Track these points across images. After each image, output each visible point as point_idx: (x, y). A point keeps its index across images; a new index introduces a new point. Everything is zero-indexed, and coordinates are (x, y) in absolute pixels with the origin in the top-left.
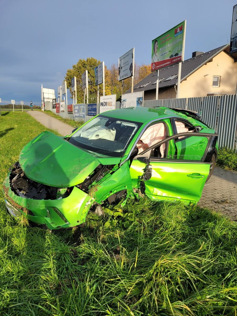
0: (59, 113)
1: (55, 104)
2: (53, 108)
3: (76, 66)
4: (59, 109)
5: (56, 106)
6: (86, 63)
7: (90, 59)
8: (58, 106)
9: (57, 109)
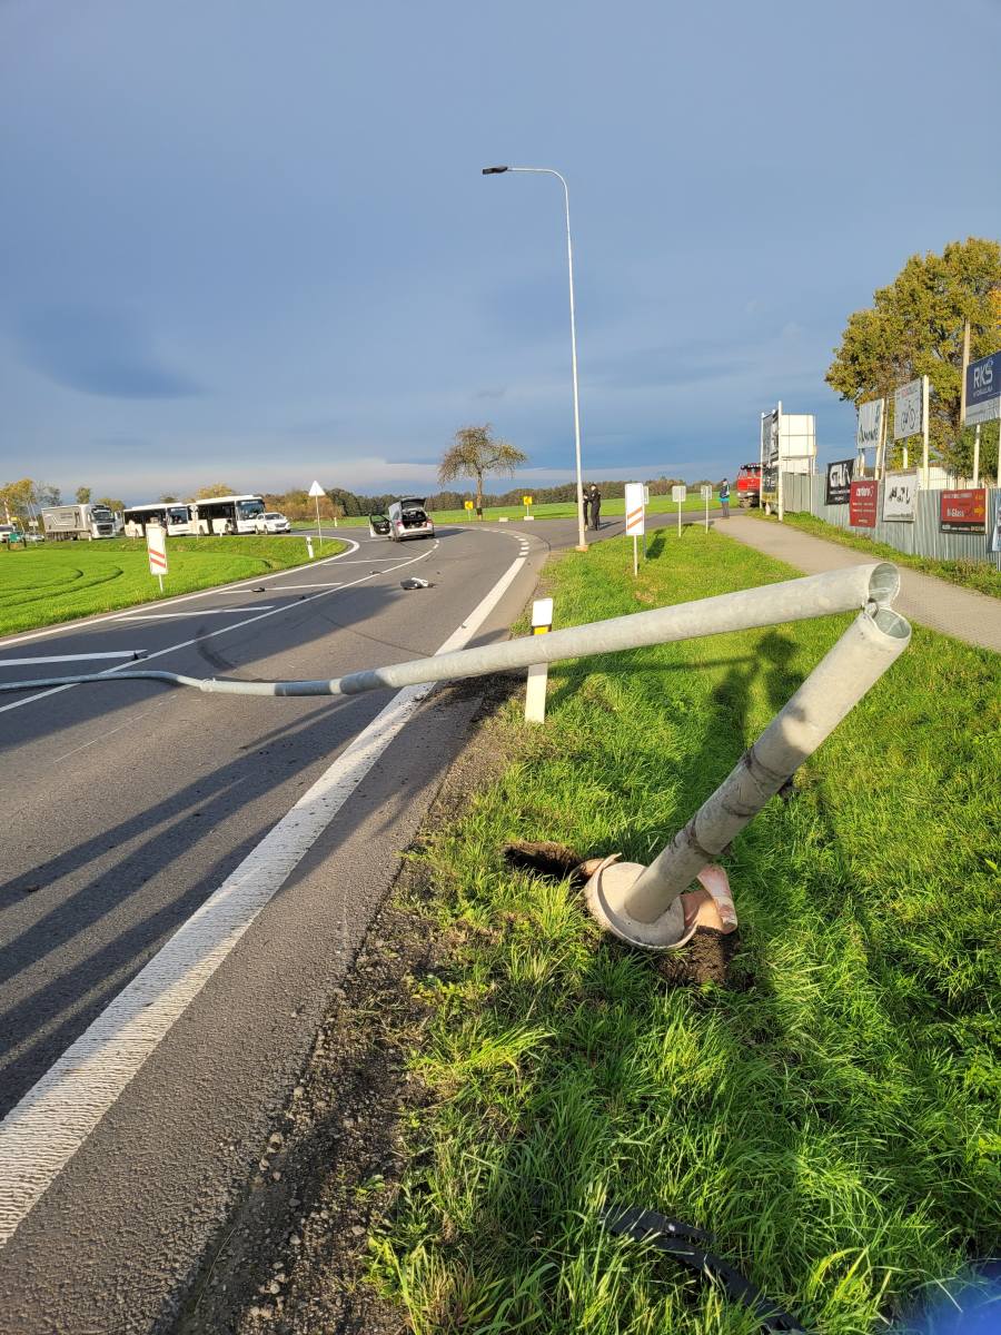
0: (872, 524)
1: (843, 484)
2: (830, 500)
3: (893, 293)
4: (874, 507)
5: (849, 491)
6: (941, 268)
7: (964, 244)
8: (862, 492)
9: (852, 507)
